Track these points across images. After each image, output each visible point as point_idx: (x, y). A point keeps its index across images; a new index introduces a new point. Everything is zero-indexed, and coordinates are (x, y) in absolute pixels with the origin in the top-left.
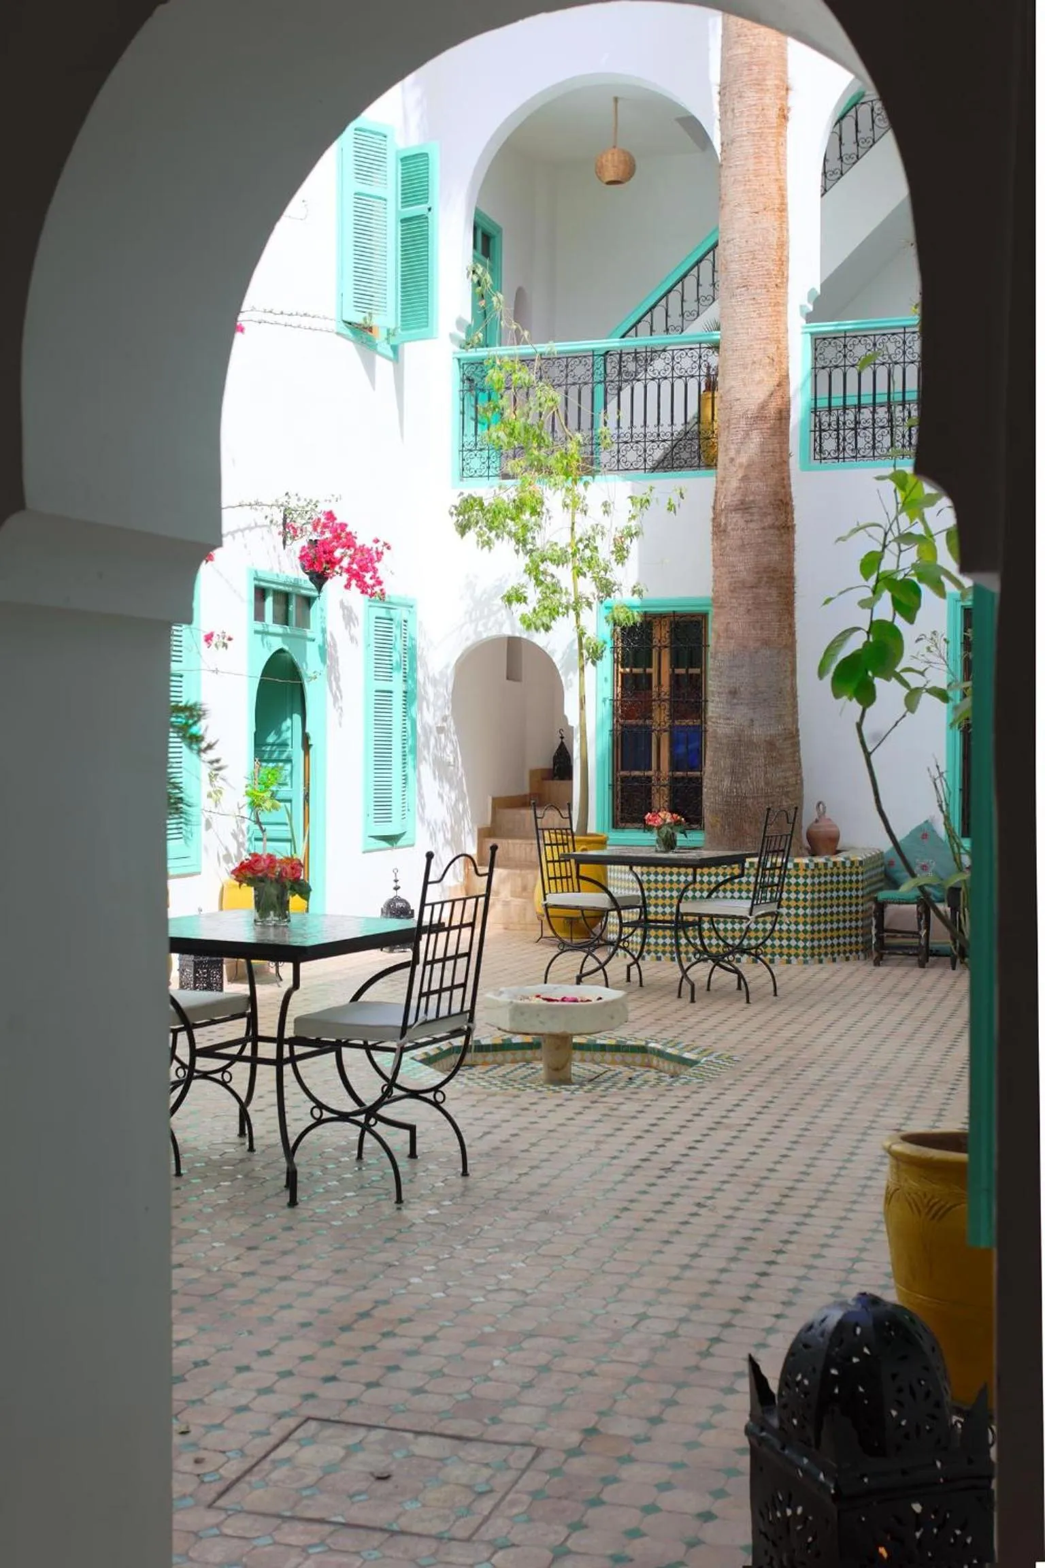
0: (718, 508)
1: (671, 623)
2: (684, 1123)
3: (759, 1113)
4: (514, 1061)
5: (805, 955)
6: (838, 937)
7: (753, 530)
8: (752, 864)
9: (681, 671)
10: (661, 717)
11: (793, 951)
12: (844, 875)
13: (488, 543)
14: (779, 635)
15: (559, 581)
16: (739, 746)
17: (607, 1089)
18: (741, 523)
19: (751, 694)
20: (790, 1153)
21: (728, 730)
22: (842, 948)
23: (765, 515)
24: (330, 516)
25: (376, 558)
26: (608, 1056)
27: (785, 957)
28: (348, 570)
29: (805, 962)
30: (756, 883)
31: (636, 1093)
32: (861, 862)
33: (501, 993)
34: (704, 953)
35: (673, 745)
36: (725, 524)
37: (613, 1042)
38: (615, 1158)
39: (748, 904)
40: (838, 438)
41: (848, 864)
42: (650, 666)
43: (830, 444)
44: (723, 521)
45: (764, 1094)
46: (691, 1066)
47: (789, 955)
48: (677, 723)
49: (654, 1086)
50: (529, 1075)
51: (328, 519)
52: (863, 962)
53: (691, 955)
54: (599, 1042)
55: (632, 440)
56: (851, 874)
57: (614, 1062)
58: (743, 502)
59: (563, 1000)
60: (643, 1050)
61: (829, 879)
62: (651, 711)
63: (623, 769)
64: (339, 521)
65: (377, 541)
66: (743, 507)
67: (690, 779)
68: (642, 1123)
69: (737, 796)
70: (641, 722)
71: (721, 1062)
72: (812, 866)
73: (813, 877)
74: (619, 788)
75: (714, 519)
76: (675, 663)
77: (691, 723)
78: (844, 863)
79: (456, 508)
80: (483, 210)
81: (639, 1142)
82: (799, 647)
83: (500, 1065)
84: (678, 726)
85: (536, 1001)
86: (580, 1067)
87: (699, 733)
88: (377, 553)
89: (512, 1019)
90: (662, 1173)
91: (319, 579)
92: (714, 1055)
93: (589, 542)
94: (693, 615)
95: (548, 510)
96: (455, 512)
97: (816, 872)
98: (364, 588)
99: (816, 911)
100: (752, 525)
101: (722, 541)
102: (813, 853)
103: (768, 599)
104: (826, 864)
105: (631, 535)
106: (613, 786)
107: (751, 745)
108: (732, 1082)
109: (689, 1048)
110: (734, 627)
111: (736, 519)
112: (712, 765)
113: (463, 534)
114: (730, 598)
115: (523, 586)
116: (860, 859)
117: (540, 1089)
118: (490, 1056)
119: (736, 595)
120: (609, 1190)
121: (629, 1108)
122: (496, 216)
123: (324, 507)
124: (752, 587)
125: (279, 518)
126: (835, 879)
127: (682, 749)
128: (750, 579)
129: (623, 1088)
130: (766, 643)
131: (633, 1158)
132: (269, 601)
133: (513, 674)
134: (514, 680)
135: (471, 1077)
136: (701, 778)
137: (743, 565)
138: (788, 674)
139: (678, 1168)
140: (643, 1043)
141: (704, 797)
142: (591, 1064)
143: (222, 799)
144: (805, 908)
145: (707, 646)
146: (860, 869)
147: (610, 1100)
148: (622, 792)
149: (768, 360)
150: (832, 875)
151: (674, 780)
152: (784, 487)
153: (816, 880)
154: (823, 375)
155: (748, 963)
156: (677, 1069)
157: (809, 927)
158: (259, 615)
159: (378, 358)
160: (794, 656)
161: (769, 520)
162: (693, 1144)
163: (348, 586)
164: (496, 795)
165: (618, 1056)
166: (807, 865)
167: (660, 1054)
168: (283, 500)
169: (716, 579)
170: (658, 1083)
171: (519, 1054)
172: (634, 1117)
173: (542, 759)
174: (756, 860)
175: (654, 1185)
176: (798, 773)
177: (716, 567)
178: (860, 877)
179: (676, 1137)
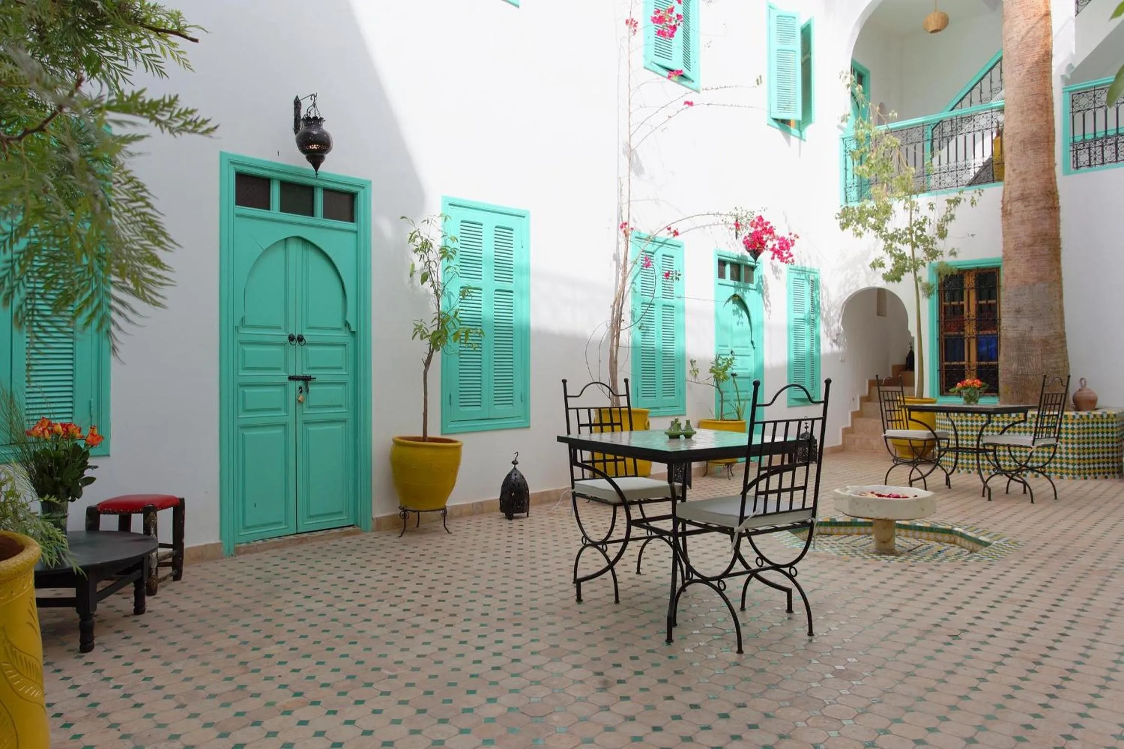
0: (1006, 200)
1: (976, 274)
2: (974, 595)
3: (1039, 591)
4: (859, 534)
5: (1073, 474)
6: (1099, 463)
7: (1030, 211)
8: (1033, 416)
9: (984, 302)
10: (970, 330)
11: (1064, 471)
12: (1103, 423)
13: (860, 234)
14: (1050, 274)
15: (905, 253)
16: (1022, 343)
17: (916, 561)
18: (1023, 208)
19: (1030, 311)
20: (1068, 632)
21: (1015, 335)
22: (1101, 471)
23: (1038, 201)
24: (761, 218)
25: (791, 244)
26: (925, 534)
27: (1059, 475)
28: (773, 249)
29: (1074, 478)
30: (1036, 427)
31: (938, 565)
32: (1115, 415)
33: (847, 489)
34: (999, 470)
35: (979, 345)
36: (1011, 210)
37: (928, 525)
38: (911, 620)
39: (1032, 439)
40: (1090, 154)
41: (1105, 416)
42: (963, 300)
43: (1084, 157)
44: (1009, 208)
45: (1044, 575)
46: (986, 546)
47: (1062, 473)
48: (981, 333)
49: (953, 561)
50: (867, 544)
51: (759, 220)
52: (1118, 480)
53: (991, 471)
54: (918, 524)
55: (949, 171)
56: (1107, 423)
57: (928, 539)
58: (1022, 195)
59: (889, 496)
60: (950, 532)
61: (1090, 425)
62: (964, 326)
63: (946, 361)
64: (765, 221)
65: (791, 234)
66: (1023, 198)
67: (991, 366)
68: (939, 591)
69: (1022, 374)
70: (957, 333)
71: (1008, 545)
72: (1077, 417)
73: (1078, 424)
74: (944, 372)
75: (1003, 208)
76: (979, 297)
77: (990, 333)
78: (1102, 416)
79: (839, 214)
80: (857, 60)
81: (934, 608)
82: (1065, 282)
83: (849, 535)
84: (981, 335)
85: (870, 496)
86: (901, 541)
87: (996, 339)
88: (791, 241)
89: (851, 507)
90: (950, 639)
91: (756, 254)
92: (1004, 539)
93: (920, 226)
94: (990, 269)
95: (894, 212)
96: (838, 217)
97: (1081, 421)
98: (782, 259)
99: (1081, 446)
100: (1030, 208)
101: (1008, 220)
102: (1078, 409)
103: (1041, 252)
104: (1088, 416)
105: (947, 221)
106: (940, 370)
107: (1031, 342)
108: (1017, 562)
109: (984, 533)
110: (1018, 271)
111: (1019, 205)
112: (1005, 355)
113: (843, 229)
114: (1015, 254)
115: (882, 258)
116: (1114, 413)
117: (866, 556)
118: (842, 530)
119: (1019, 251)
120: (899, 652)
121: (931, 577)
122: (865, 64)
123: (757, 214)
124: (1030, 246)
125: (733, 221)
126: (1095, 425)
127: (984, 349)
128: (1029, 240)
129: (928, 561)
130: (1041, 279)
131: (925, 622)
132: (728, 268)
133: (881, 312)
134: (882, 316)
135: (827, 542)
136: (997, 365)
137: (1023, 233)
138: (1057, 298)
139: (964, 636)
140: (950, 527)
141: (999, 376)
142: (912, 539)
143: (698, 375)
144: (1073, 444)
145: (1000, 286)
146: (1114, 420)
147: (917, 570)
148: (946, 373)
149: (1038, 107)
150: (1093, 423)
151: (979, 367)
152: (1051, 183)
153: (1081, 426)
154: (1079, 117)
155: (1032, 477)
156: (975, 546)
157: (1076, 456)
158: (721, 275)
159: (792, 137)
160: (1061, 287)
161: (1041, 204)
162: (980, 615)
163: (773, 258)
164: (871, 379)
165: (932, 535)
166: (1074, 417)
167: (962, 535)
168: (734, 212)
169: (1005, 244)
170: (956, 559)
171: (862, 529)
172: (932, 586)
173: (899, 360)
174: (1036, 413)
175: (940, 651)
176: (1065, 359)
177: (1004, 236)
178: (1115, 425)
179: (966, 606)
